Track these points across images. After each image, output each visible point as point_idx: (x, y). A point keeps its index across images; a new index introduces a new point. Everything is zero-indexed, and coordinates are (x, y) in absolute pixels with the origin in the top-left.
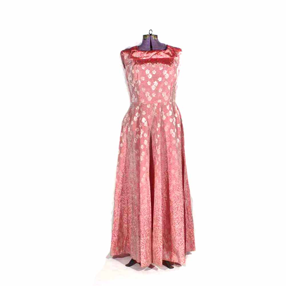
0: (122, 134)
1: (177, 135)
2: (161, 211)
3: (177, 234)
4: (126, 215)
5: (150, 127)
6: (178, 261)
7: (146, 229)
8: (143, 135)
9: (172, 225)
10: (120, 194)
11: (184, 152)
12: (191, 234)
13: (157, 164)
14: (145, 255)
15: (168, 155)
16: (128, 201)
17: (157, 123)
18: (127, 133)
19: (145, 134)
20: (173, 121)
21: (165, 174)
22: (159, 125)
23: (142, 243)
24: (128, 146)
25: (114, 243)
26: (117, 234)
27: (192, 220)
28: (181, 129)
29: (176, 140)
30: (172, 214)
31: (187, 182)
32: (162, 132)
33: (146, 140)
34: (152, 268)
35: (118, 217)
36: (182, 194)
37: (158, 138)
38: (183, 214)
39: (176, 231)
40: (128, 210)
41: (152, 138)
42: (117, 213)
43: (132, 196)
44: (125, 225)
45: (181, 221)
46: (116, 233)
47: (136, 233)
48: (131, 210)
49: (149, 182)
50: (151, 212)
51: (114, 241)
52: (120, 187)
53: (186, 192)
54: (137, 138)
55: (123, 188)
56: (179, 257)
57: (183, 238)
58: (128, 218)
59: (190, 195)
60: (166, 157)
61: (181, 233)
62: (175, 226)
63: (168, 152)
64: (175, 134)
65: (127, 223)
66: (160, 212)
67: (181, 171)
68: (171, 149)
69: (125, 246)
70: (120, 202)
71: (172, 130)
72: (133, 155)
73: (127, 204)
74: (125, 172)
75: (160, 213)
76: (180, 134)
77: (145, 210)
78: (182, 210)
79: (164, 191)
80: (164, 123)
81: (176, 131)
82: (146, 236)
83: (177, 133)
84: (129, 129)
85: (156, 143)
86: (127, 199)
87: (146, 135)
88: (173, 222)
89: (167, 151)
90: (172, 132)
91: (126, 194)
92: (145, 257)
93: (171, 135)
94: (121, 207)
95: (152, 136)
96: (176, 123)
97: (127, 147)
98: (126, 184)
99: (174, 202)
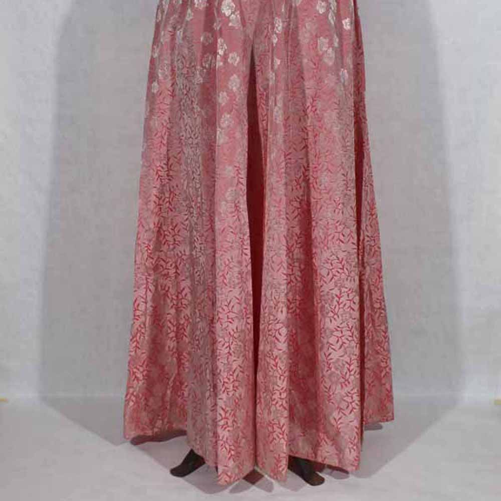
0: (157, 51)
1: (342, 56)
2: (285, 309)
3: (334, 379)
4: (173, 311)
5: (250, 30)
6: (337, 461)
7: (235, 366)
8: (225, 58)
9: (321, 349)
10: (151, 247)
11: (364, 111)
12: (381, 372)
13: (273, 156)
14: (233, 448)
15: (309, 121)
16: (176, 267)
17: (273, 18)
18: (173, 49)
19: (231, 55)
20: (328, 8)
21: (298, 184)
22: (279, 26)
23: (223, 409)
24: (177, 92)
25: (134, 399)
26: (145, 373)
27: (387, 328)
28: (353, 33)
29: (338, 75)
30: (320, 316)
31: (372, 207)
32: (290, 48)
33: (235, 76)
34: (253, 483)
35: (148, 318)
36: (356, 251)
37: (276, 67)
38: (357, 314)
39: (333, 369)
40: (180, 297)
41: (258, 68)
42: (142, 307)
43: (191, 255)
44: (171, 344)
45: (350, 339)
46: (141, 369)
47: (202, 372)
48: (189, 297)
49: (246, 214)
50: (250, 309)
51: (135, 394)
52: (152, 226)
53: (367, 239)
54: (207, 66)
55: (160, 228)
56: (340, 451)
57: (355, 390)
58: (177, 320)
59: (379, 248)
60: (304, 130)
61: (350, 375)
62: (330, 354)
63: (310, 114)
64: (333, 55)
65: (176, 336)
66: (282, 312)
67: (353, 176)
68: (319, 105)
69: (171, 406)
70: (152, 272)
71: (323, 41)
72: (192, 121)
73: (176, 277)
74: (168, 175)
75: (282, 315)
76: (350, 55)
77: (232, 304)
78: (354, 303)
79: (296, 241)
80: (296, 16)
81: (336, 45)
82: (235, 388)
83: (342, 50)
84: (179, 34)
85: (268, 85)
86: (176, 262)
87: (235, 59)
88: (325, 341)
89: (308, 111)
90: (324, 49)
91: (171, 247)
92: (233, 453)
93: (320, 58)
94: (156, 287)
95: (257, 63)
96: (339, 17)
97: (173, 95)
98: (170, 213)
99: (327, 279)
